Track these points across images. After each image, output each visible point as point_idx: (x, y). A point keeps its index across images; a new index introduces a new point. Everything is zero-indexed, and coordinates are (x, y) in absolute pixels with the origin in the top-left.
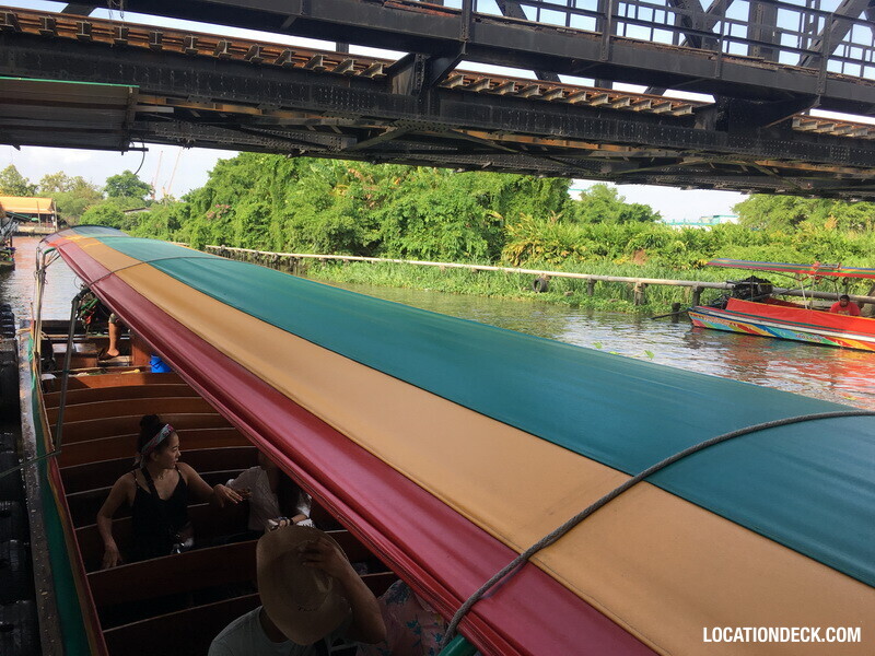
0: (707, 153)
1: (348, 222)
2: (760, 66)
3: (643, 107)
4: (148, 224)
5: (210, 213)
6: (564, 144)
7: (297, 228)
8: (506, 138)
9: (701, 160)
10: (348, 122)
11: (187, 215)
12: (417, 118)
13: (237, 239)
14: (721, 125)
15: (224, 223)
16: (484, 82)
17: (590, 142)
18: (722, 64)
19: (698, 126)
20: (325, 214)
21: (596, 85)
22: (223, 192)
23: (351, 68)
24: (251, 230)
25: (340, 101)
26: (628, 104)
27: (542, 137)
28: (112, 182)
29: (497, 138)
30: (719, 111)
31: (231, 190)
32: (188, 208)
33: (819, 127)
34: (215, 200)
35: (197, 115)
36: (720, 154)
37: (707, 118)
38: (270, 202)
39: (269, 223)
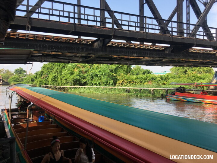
1: (78, 77)
2: (181, 38)
3: (153, 48)
4: (26, 81)
5: (42, 77)
6: (135, 57)
7: (65, 80)
8: (121, 57)
9: (168, 60)
10: (84, 55)
11: (36, 77)
12: (101, 53)
13: (50, 83)
14: (172, 52)
15: (46, 79)
16: (115, 44)
17: (142, 57)
18: (173, 38)
19: (166, 52)
20: (72, 76)
21: (140, 43)
22: (45, 72)
23: (84, 42)
24: (53, 81)
25: (82, 50)
26: (149, 47)
27: (131, 56)
29: (119, 57)
30: (171, 48)
31: (47, 71)
33: (194, 51)
34: (43, 74)
35: (45, 55)
36: (172, 58)
37: (168, 50)
38: (58, 74)
39: (58, 79)
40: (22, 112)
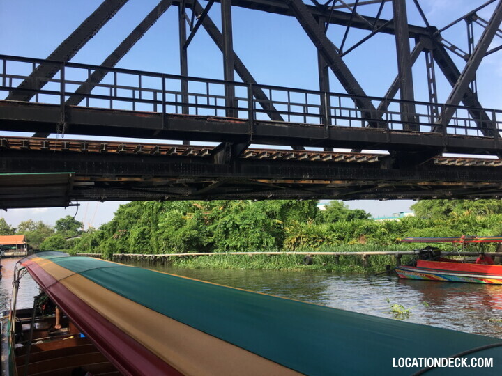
0: (390, 181)
1: (195, 233)
2: (411, 134)
3: (352, 159)
4: (80, 245)
5: (115, 236)
6: (311, 182)
7: (166, 240)
8: (278, 182)
9: (387, 185)
10: (192, 181)
11: (102, 237)
12: (229, 176)
13: (131, 249)
14: (395, 166)
15: (123, 240)
16: (264, 153)
17: (325, 180)
18: (390, 135)
19: (382, 167)
20: (181, 231)
21: (325, 150)
22: (122, 223)
23: (191, 152)
24: (139, 243)
25: (186, 170)
26: (343, 158)
27: (299, 179)
28: (59, 223)
29: (274, 182)
30: (393, 158)
31: (127, 221)
32: (103, 233)
33: (449, 162)
34: (118, 228)
36: (398, 181)
37: (387, 162)
38: (150, 226)
39: (149, 238)
40: (50, 316)
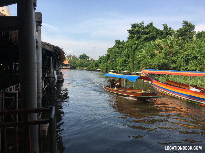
4: (91, 65)
5: (109, 62)
7: (145, 64)
15: (113, 64)
22: (112, 56)
28: (80, 56)
31: (114, 55)
32: (100, 61)
34: (110, 58)
38: (129, 58)
39: (128, 63)
